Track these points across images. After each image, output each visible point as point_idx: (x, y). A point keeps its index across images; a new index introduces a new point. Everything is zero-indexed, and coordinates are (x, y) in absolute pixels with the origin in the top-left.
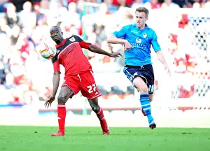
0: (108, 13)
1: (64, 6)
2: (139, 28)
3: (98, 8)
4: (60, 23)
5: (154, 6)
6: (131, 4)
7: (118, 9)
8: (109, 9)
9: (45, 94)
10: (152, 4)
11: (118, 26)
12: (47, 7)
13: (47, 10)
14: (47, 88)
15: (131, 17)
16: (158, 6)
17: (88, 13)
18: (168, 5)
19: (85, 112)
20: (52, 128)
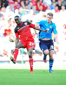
0: (34, 14)
1: (12, 11)
2: (49, 23)
3: (29, 12)
4: (11, 19)
5: (56, 11)
6: (45, 10)
7: (39, 13)
8: (35, 12)
9: (3, 53)
10: (55, 10)
11: (39, 20)
12: (5, 11)
13: (4, 13)
14: (4, 50)
15: (45, 16)
16: (58, 11)
17: (24, 14)
18: (63, 11)
19: (22, 62)
20: (6, 70)
